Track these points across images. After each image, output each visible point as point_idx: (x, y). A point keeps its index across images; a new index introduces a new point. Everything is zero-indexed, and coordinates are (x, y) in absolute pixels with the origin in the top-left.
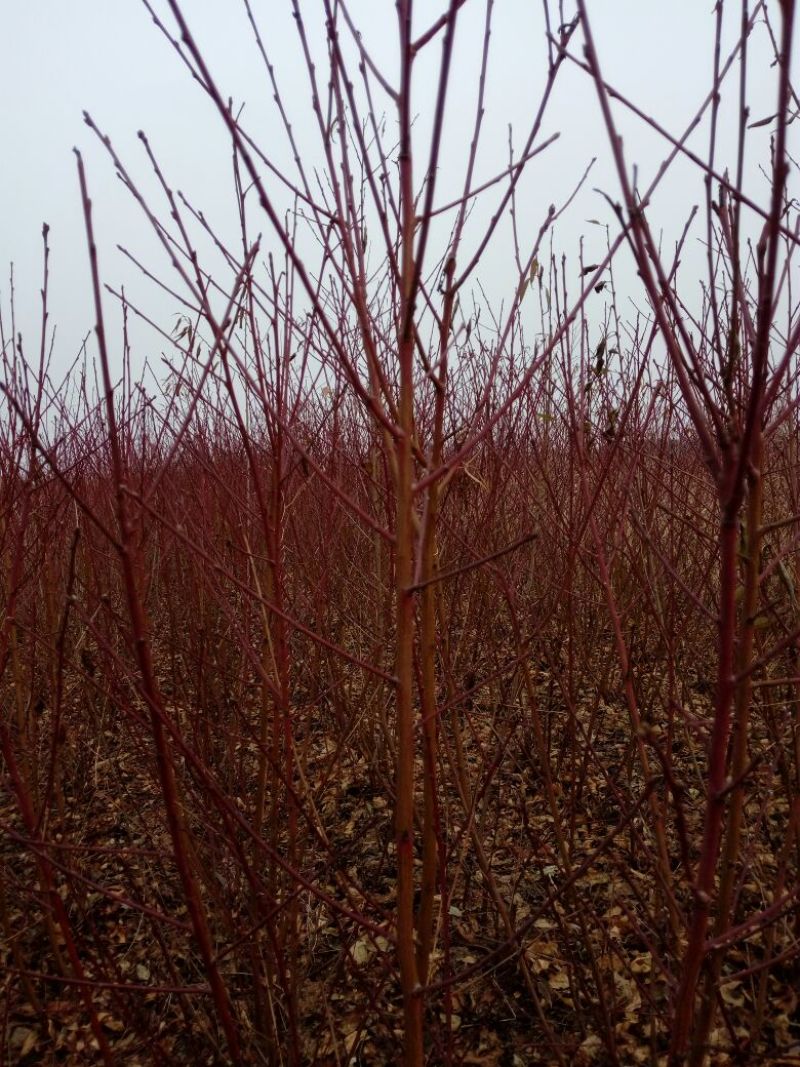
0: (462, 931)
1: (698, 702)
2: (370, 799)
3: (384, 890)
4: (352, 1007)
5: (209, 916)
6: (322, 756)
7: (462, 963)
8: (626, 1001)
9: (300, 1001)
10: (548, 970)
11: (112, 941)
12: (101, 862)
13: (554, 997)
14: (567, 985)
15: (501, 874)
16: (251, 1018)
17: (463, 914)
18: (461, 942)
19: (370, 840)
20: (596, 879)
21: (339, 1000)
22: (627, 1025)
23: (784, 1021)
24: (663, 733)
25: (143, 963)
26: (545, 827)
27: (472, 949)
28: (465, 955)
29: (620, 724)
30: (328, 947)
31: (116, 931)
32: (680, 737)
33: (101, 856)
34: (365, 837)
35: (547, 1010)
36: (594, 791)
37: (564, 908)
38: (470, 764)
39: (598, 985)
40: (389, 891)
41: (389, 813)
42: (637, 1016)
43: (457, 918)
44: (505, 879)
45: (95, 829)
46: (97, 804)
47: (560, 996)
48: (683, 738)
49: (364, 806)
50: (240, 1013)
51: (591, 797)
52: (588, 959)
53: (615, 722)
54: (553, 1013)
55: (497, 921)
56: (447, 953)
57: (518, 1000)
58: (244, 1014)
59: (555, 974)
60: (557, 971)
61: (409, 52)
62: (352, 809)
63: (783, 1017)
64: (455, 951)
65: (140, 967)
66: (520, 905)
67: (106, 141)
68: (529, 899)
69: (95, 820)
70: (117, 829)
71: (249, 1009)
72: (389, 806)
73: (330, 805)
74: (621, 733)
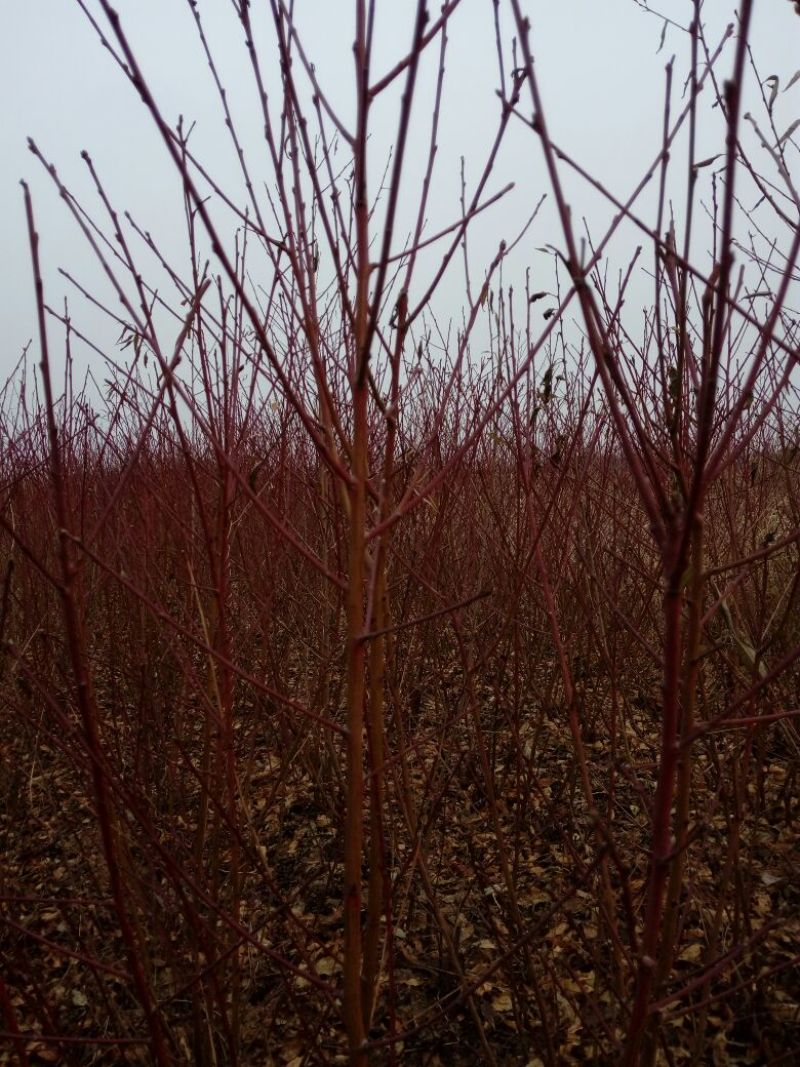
0: (405, 952)
1: (639, 718)
2: (314, 818)
3: (328, 912)
4: (294, 1032)
5: (147, 939)
6: (265, 773)
7: (405, 985)
8: (568, 1022)
9: (241, 1026)
10: (492, 992)
11: (46, 966)
12: (36, 882)
13: (497, 1020)
14: (509, 1007)
15: (446, 893)
16: (190, 1045)
17: (407, 935)
18: (405, 965)
19: (313, 859)
20: (539, 898)
21: (281, 1025)
22: (569, 1047)
23: (722, 1040)
24: (604, 749)
25: (79, 988)
26: (489, 845)
27: (416, 971)
28: (408, 978)
29: (563, 740)
30: (269, 970)
31: (51, 954)
32: (621, 752)
33: (35, 877)
34: (308, 856)
35: (490, 1033)
36: (537, 808)
37: (507, 927)
38: (415, 780)
39: (540, 1005)
40: (331, 912)
41: (333, 832)
42: (579, 1038)
43: (401, 939)
44: (449, 898)
45: (29, 848)
46: (31, 822)
47: (503, 1018)
48: (625, 754)
49: (308, 825)
50: (179, 1040)
51: (534, 815)
52: (531, 981)
53: (558, 738)
54: (495, 1036)
55: (440, 943)
56: (391, 976)
57: (461, 1023)
58: (183, 1041)
59: (498, 996)
60: (501, 992)
61: (366, 97)
62: (296, 827)
63: (721, 1036)
64: (399, 974)
65: (75, 992)
66: (464, 925)
67: (52, 170)
68: (472, 919)
69: (29, 838)
70: (52, 848)
71: (188, 1036)
72: (333, 824)
73: (273, 823)
74: (564, 749)
